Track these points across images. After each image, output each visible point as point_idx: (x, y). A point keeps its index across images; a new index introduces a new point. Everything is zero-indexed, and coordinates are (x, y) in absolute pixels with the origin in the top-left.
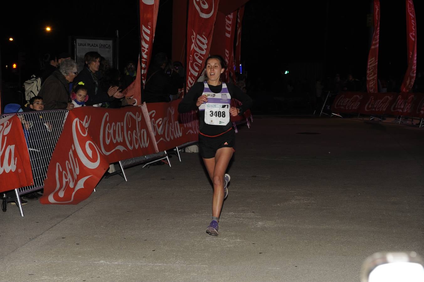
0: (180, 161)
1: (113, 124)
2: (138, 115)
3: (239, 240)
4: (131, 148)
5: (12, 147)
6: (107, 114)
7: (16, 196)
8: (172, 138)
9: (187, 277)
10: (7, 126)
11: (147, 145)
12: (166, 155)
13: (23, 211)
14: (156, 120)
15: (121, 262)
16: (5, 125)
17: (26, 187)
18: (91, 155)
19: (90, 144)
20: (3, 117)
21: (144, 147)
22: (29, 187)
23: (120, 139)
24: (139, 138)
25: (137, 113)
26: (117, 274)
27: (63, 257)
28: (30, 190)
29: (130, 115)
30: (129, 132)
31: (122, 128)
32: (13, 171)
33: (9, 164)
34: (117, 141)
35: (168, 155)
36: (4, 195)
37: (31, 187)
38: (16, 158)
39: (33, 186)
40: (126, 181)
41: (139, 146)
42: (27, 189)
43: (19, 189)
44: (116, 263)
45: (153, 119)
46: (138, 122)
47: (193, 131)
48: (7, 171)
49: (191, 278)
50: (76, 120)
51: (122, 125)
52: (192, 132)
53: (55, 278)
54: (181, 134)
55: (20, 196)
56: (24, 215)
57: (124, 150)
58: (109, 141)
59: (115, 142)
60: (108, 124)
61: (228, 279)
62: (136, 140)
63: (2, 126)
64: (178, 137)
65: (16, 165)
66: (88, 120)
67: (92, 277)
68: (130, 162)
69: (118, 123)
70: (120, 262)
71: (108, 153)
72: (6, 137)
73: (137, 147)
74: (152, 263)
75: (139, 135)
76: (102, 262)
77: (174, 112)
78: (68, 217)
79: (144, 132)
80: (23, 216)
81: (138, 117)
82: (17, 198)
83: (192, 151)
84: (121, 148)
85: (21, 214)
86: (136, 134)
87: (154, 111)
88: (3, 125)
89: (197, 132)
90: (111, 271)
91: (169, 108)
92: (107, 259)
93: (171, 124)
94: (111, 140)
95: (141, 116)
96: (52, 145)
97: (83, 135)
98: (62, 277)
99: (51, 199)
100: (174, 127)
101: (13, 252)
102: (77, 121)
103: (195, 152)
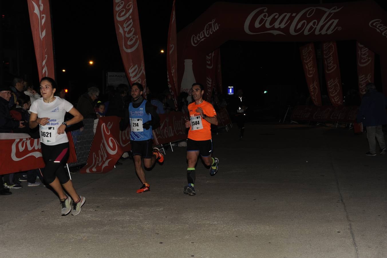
0: (173, 151)
7: (67, 168)
8: (166, 137)
9: (157, 204)
12: (162, 147)
13: (71, 176)
18: (112, 146)
19: (111, 139)
22: (75, 163)
26: (121, 203)
28: (76, 165)
35: (164, 147)
39: (77, 162)
42: (73, 164)
49: (159, 204)
52: (181, 133)
54: (173, 135)
56: (71, 179)
58: (125, 138)
59: (128, 138)
61: (179, 204)
64: (171, 136)
66: (111, 125)
70: (123, 198)
71: (124, 146)
74: (140, 198)
76: (113, 198)
78: (98, 179)
83: (182, 146)
90: (118, 202)
92: (116, 197)
94: (126, 138)
96: (89, 139)
97: (108, 134)
99: (88, 171)
102: (104, 125)
103: (184, 146)
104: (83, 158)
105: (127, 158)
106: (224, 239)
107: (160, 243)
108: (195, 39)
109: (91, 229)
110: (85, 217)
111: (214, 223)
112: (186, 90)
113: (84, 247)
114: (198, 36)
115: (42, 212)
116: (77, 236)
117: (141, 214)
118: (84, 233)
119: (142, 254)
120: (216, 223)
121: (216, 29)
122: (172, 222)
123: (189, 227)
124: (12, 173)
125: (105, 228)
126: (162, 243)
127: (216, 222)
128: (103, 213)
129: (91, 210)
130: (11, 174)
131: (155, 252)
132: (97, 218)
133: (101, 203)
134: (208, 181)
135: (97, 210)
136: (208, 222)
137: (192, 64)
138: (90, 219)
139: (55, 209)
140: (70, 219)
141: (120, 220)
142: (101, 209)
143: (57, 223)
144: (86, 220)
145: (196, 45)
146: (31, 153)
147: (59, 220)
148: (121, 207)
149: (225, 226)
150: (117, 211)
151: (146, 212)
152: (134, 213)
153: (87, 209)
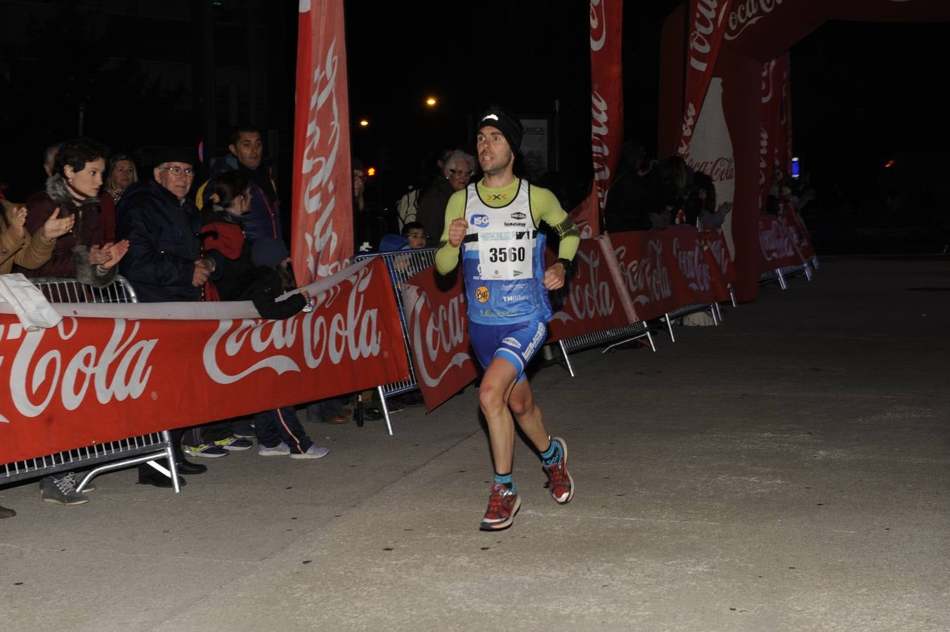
0: (673, 341)
2: (593, 258)
4: (580, 316)
5: (373, 313)
7: (380, 399)
8: (658, 297)
9: (681, 541)
10: (364, 276)
11: (611, 311)
12: (646, 330)
13: (392, 426)
14: (627, 264)
15: (564, 514)
16: (361, 274)
17: (397, 384)
20: (358, 261)
21: (605, 314)
22: (401, 384)
24: (594, 298)
25: (592, 252)
26: (556, 533)
27: (462, 502)
28: (404, 389)
30: (578, 287)
32: (375, 354)
33: (368, 343)
35: (650, 329)
36: (360, 396)
37: (405, 383)
38: (380, 332)
39: (409, 382)
40: (573, 375)
41: (596, 312)
42: (398, 387)
43: (385, 386)
44: (554, 515)
45: (622, 263)
46: (594, 269)
47: (698, 286)
48: (366, 355)
49: (689, 543)
53: (449, 536)
55: (387, 399)
56: (393, 432)
57: (568, 321)
61: (757, 547)
62: (591, 300)
63: (356, 277)
65: (380, 345)
67: (512, 537)
68: (579, 343)
72: (362, 295)
73: (592, 314)
74: (619, 517)
75: (595, 292)
76: (530, 512)
77: (661, 249)
78: (470, 436)
79: (604, 287)
80: (391, 433)
81: (594, 260)
82: (381, 403)
83: (697, 324)
84: (563, 316)
85: (388, 430)
86: (590, 291)
87: (623, 248)
88: (357, 274)
89: (705, 287)
90: (545, 528)
91: (651, 242)
92: (538, 507)
93: (655, 271)
95: (598, 258)
98: (461, 536)
100: (660, 276)
101: (378, 492)
103: (702, 324)
108: (731, 18)
110: (448, 595)
112: (702, 165)
114: (739, 10)
115: (305, 562)
117: (638, 587)
128: (504, 578)
129: (463, 560)
132: (488, 605)
135: (482, 561)
137: (721, 91)
138: (464, 603)
140: (395, 604)
141: (569, 617)
142: (497, 561)
143: (352, 621)
144: (450, 611)
145: (733, 38)
147: (358, 604)
148: (560, 553)
150: (553, 573)
151: (650, 579)
152: (611, 582)
153: (450, 559)
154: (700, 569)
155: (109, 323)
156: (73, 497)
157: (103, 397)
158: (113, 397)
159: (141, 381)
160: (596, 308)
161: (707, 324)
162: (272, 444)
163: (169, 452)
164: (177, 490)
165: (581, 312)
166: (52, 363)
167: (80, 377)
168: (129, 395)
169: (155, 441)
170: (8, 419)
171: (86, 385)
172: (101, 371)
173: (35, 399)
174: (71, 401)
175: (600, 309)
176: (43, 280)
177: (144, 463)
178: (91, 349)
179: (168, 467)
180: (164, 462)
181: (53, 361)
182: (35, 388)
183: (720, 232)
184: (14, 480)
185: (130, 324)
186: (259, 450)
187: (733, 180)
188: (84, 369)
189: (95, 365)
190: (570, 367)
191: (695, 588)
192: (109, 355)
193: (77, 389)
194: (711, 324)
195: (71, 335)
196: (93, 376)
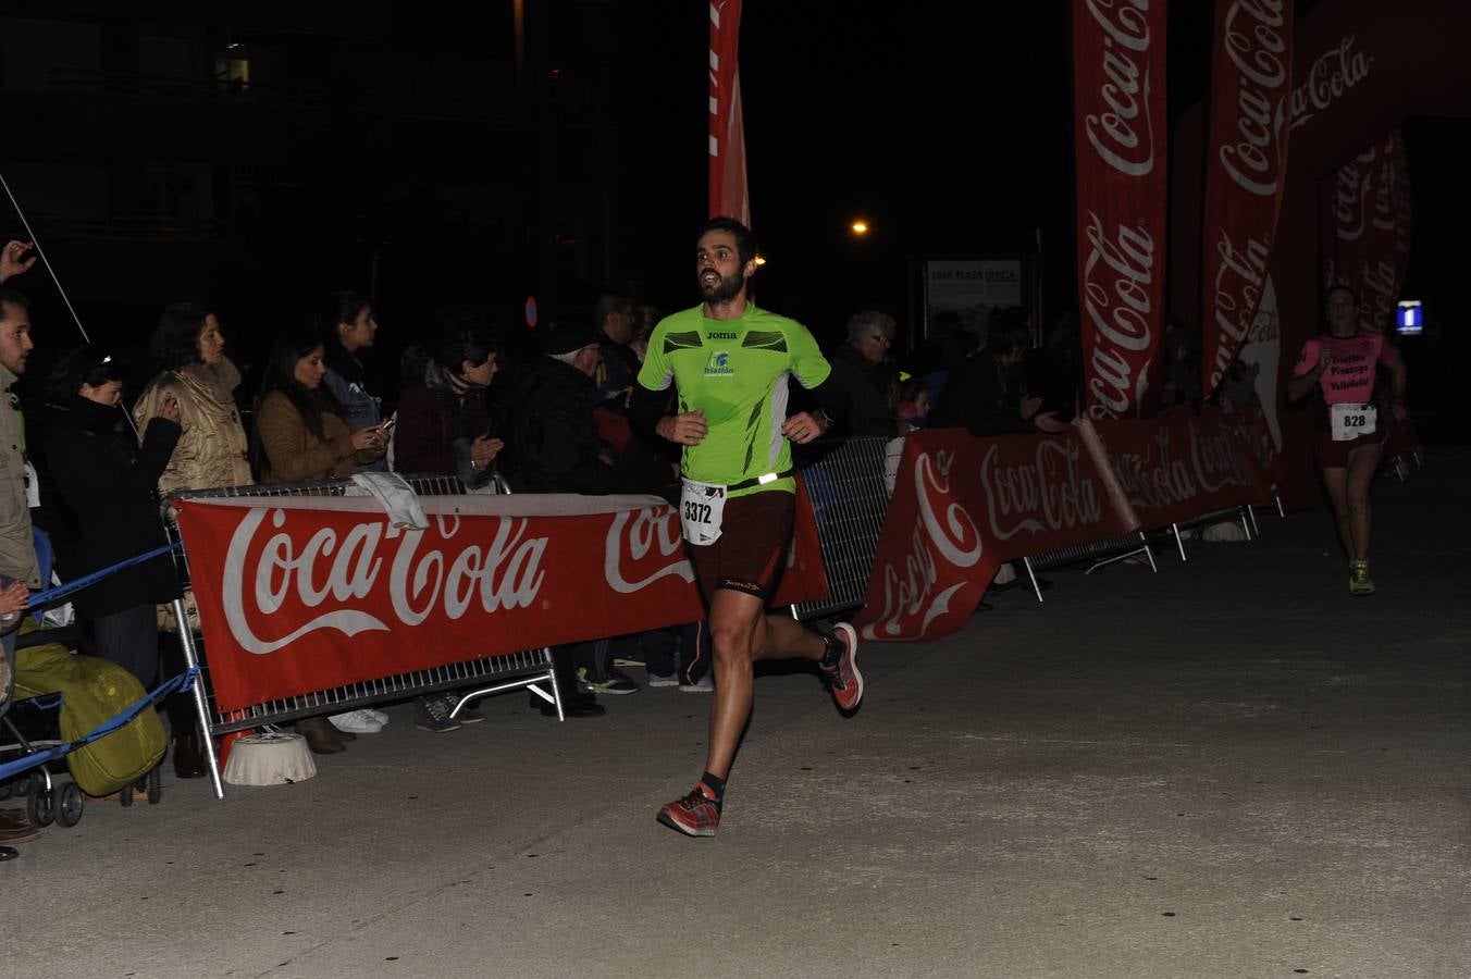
0: (1184, 558)
1: (1010, 470)
3: (1273, 706)
4: (1056, 526)
6: (994, 446)
9: (1140, 761)
11: (1097, 517)
12: (1143, 544)
14: (1118, 456)
15: (1008, 738)
18: (960, 536)
19: (957, 512)
21: (1091, 521)
23: (1032, 505)
24: (1075, 501)
25: (1069, 441)
26: (998, 754)
29: (1050, 447)
30: (1053, 487)
31: (1035, 477)
34: (1025, 508)
35: (1149, 543)
39: (829, 600)
40: (1042, 601)
41: (1078, 519)
43: (800, 606)
44: (998, 739)
45: (1112, 454)
46: (1073, 463)
49: (1149, 763)
50: (922, 457)
51: (1034, 471)
57: (1039, 531)
59: (1019, 508)
60: (997, 472)
61: (1226, 765)
62: (1070, 505)
66: (948, 459)
68: (1051, 559)
69: (1021, 468)
70: (1006, 737)
71: (1004, 537)
73: (1071, 522)
74: (1074, 740)
75: (1076, 493)
76: (970, 736)
79: (1086, 486)
81: (1072, 449)
83: (1221, 537)
84: (1032, 525)
86: (1069, 492)
90: (986, 750)
92: (981, 732)
94: (1012, 506)
95: (1077, 449)
97: (941, 491)
99: (868, 633)
102: (924, 460)
103: (1229, 539)
104: (849, 584)
105: (1010, 585)
106: (1424, 910)
107: (1166, 914)
109: (897, 851)
110: (872, 805)
111: (1377, 845)
113: (875, 919)
116: (846, 876)
117: (1082, 799)
118: (871, 864)
119: (1099, 955)
120: (1384, 843)
121: (1357, 77)
122: (1204, 836)
123: (1274, 858)
124: (604, 639)
125: (949, 848)
126: (1172, 915)
127: (1385, 840)
128: (934, 792)
129: (891, 778)
130: (600, 640)
131: (1147, 949)
132: (916, 812)
133: (923, 753)
134: (1337, 678)
135: (909, 778)
136: (1353, 841)
138: (890, 811)
139: (761, 770)
140: (815, 812)
141: (1001, 821)
142: (928, 778)
144: (874, 817)
146: (671, 566)
147: (775, 812)
148: (1000, 772)
149: (1424, 856)
150: (989, 788)
151: (1097, 792)
152: (1052, 794)
153: (876, 777)
154: (1156, 784)
155: (494, 521)
156: (446, 722)
157: (490, 606)
158: (501, 603)
159: (532, 587)
160: (1077, 516)
161: (1237, 538)
162: (665, 673)
163: (552, 675)
164: (562, 719)
165: (1056, 519)
166: (434, 566)
167: (465, 581)
168: (518, 603)
169: (537, 661)
170: (389, 627)
171: (471, 591)
172: (487, 576)
173: (416, 605)
174: (455, 609)
175: (1083, 513)
176: (415, 476)
177: (524, 688)
178: (475, 550)
179: (551, 692)
180: (546, 686)
181: (434, 564)
182: (416, 594)
183: (1260, 414)
184: (391, 698)
185: (517, 521)
186: (649, 680)
187: (1278, 340)
188: (468, 572)
189: (481, 568)
190: (1037, 589)
191: (1144, 798)
192: (495, 557)
193: (461, 597)
194: (1242, 538)
195: (453, 533)
196: (478, 580)
